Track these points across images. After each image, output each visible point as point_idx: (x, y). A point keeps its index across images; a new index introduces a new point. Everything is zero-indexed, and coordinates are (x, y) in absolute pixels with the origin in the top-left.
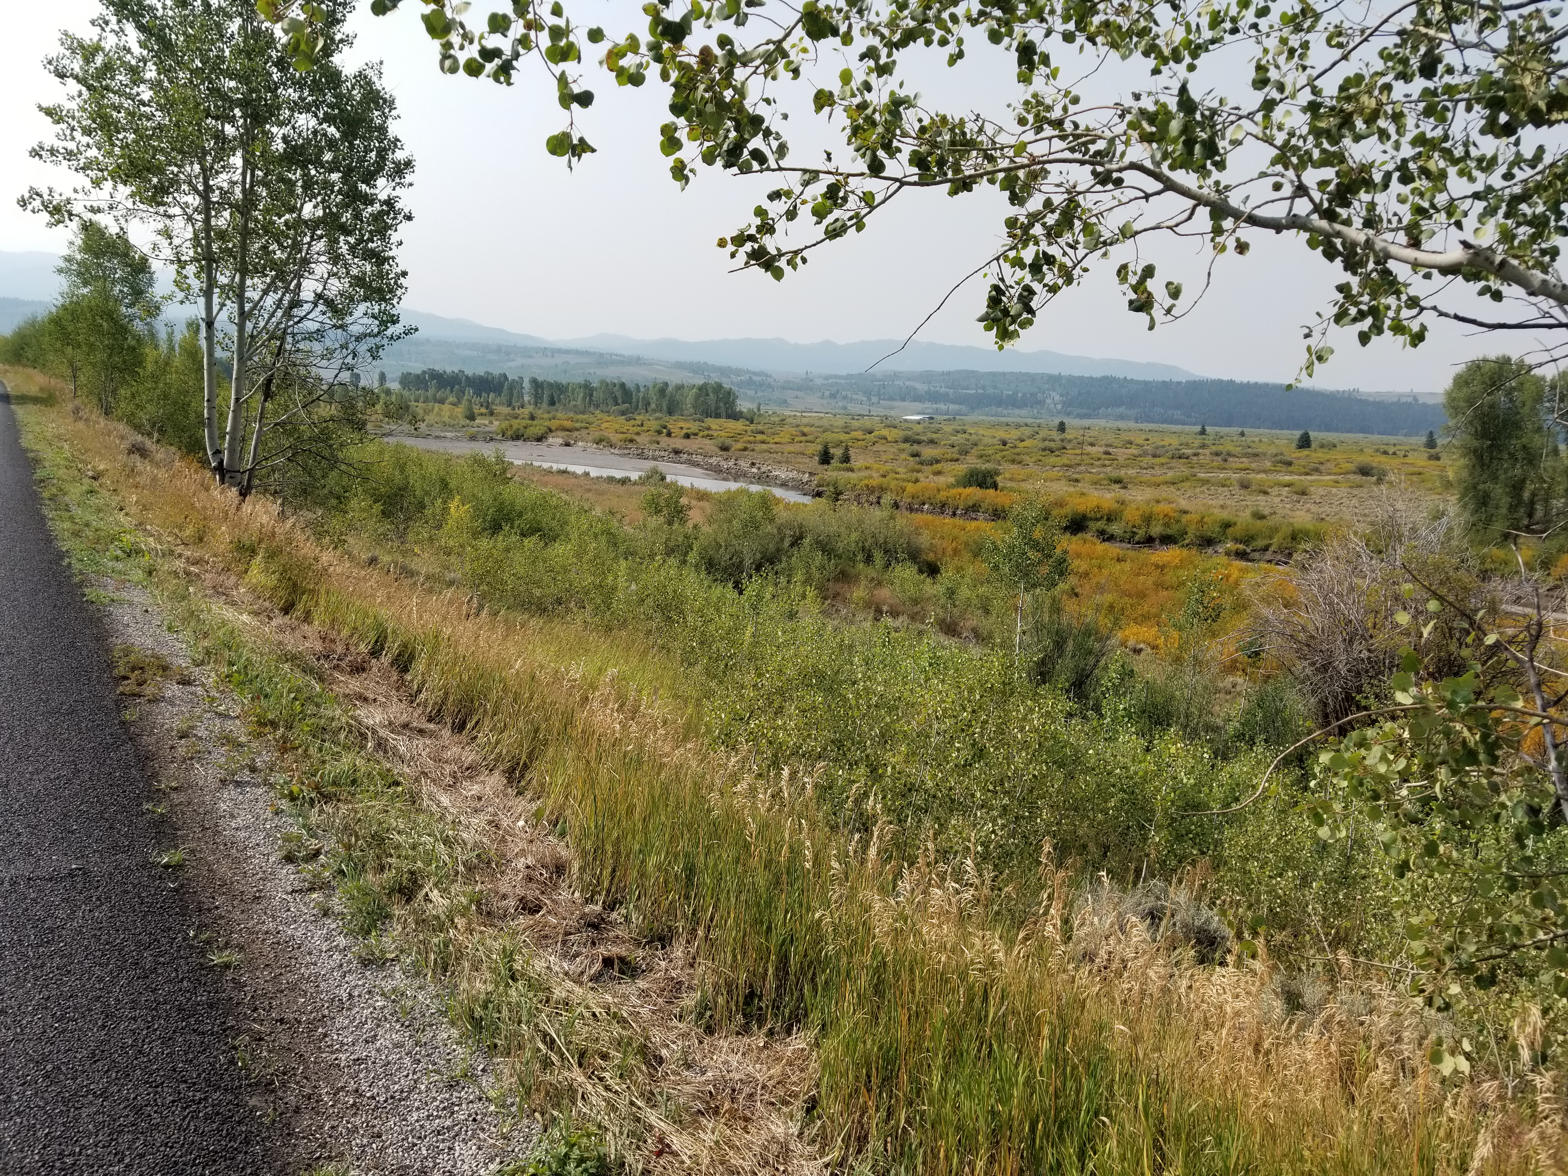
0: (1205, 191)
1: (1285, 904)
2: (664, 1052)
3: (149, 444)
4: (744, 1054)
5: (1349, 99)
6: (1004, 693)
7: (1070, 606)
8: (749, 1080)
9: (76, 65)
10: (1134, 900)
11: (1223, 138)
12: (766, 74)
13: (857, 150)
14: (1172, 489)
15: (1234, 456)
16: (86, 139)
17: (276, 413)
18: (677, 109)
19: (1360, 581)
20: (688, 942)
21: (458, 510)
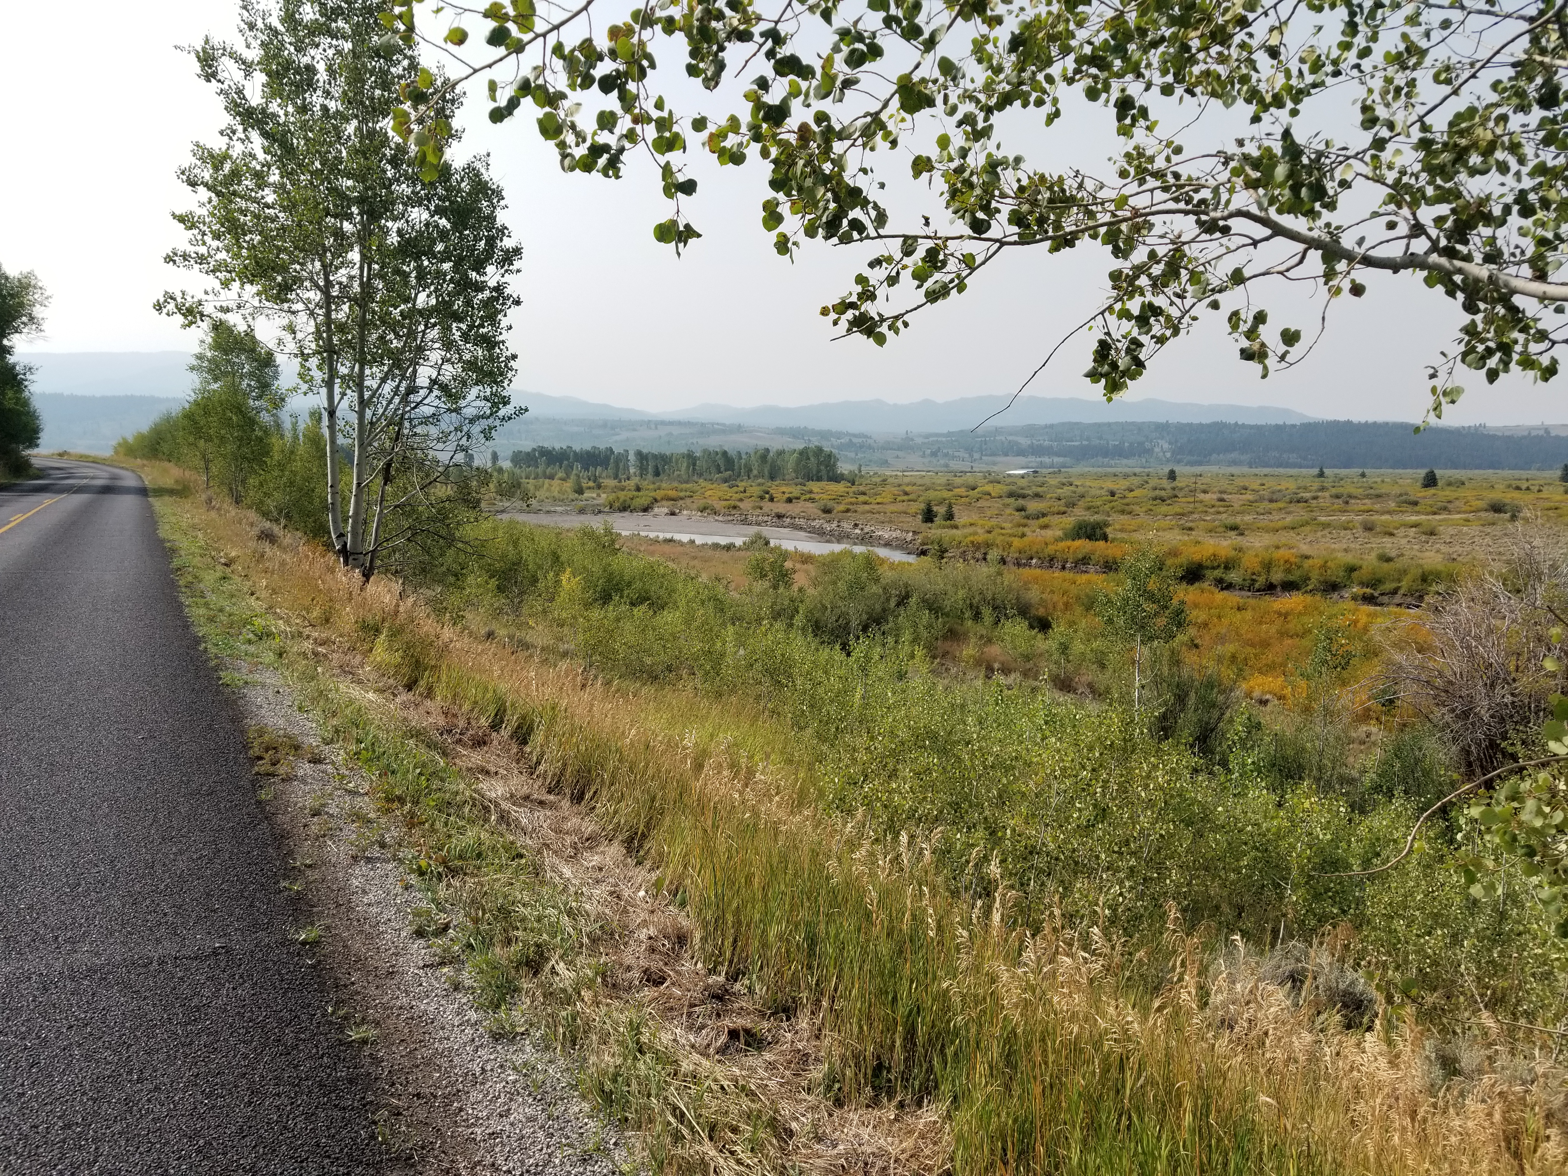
0: (1315, 234)
1: (1435, 963)
2: (794, 1125)
3: (277, 529)
4: (874, 1127)
5: (1461, 133)
6: (1125, 750)
7: (1190, 658)
8: (881, 1153)
9: (207, 175)
10: (1273, 962)
11: (1332, 179)
12: (864, 145)
13: (955, 212)
14: (1292, 533)
15: (1356, 498)
16: (215, 244)
17: (395, 495)
18: (775, 184)
19: (1498, 623)
20: (813, 1013)
21: (569, 582)
